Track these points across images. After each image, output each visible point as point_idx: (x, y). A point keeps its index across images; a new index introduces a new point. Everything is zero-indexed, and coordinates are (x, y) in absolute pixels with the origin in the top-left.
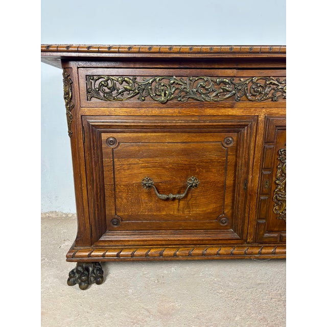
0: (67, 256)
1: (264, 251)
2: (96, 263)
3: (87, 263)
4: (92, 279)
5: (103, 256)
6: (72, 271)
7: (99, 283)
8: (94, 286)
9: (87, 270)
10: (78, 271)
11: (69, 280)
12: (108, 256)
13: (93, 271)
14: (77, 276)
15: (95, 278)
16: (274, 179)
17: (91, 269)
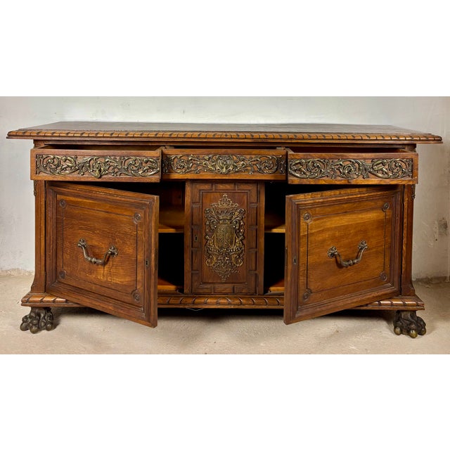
0: (22, 301)
1: (197, 301)
2: (47, 309)
3: (39, 308)
4: (43, 324)
5: (54, 301)
6: (26, 316)
7: (48, 329)
8: (44, 332)
9: (39, 315)
10: (30, 317)
11: (22, 325)
12: (58, 302)
13: (44, 316)
14: (29, 320)
15: (45, 324)
16: (204, 234)
17: (42, 315)
